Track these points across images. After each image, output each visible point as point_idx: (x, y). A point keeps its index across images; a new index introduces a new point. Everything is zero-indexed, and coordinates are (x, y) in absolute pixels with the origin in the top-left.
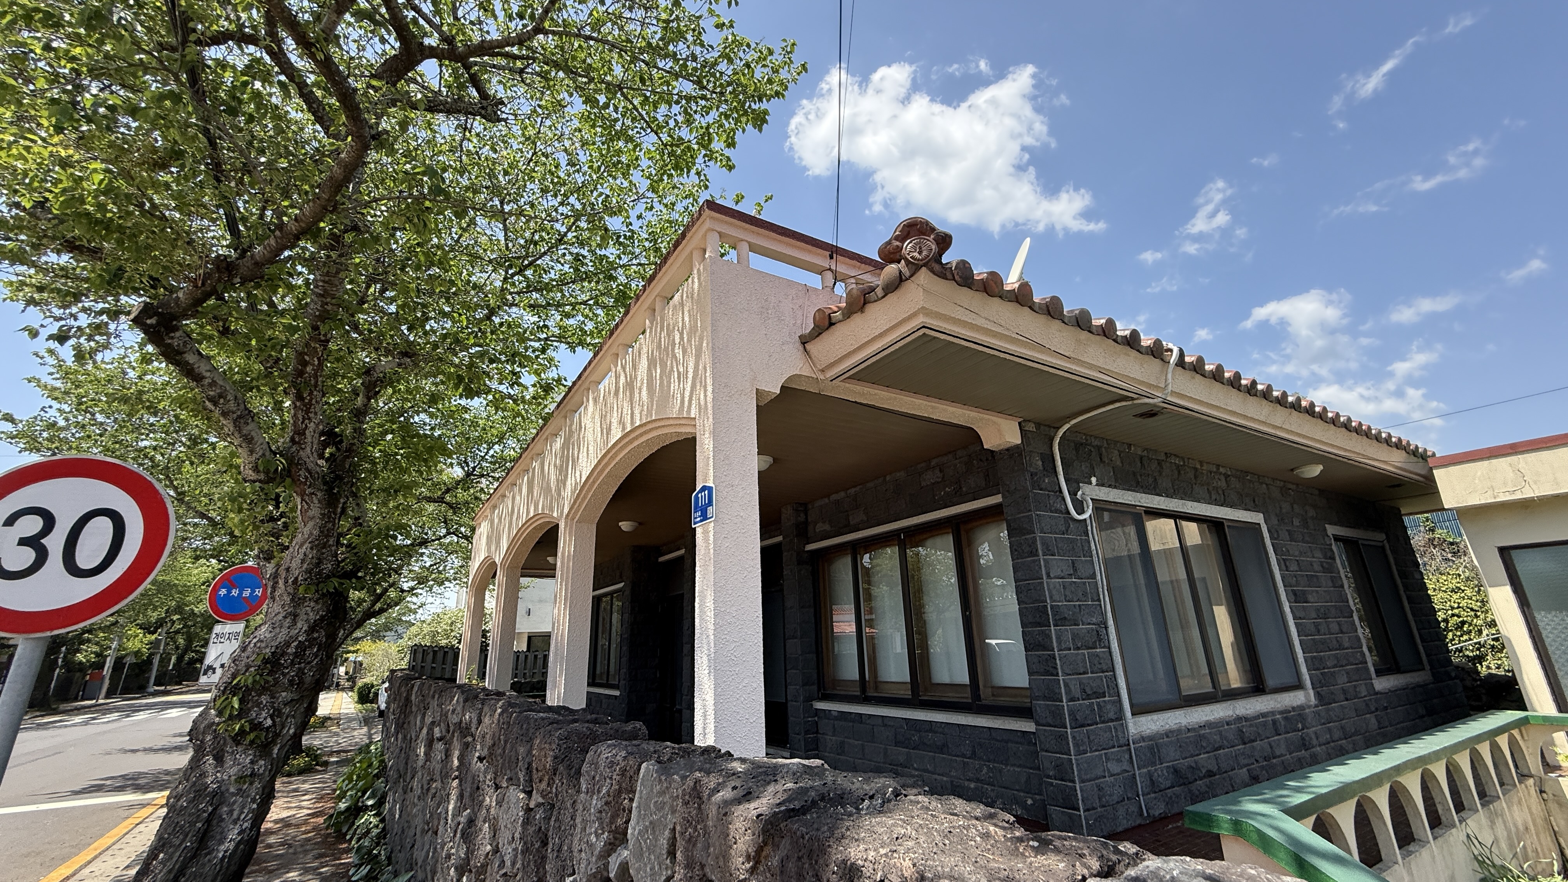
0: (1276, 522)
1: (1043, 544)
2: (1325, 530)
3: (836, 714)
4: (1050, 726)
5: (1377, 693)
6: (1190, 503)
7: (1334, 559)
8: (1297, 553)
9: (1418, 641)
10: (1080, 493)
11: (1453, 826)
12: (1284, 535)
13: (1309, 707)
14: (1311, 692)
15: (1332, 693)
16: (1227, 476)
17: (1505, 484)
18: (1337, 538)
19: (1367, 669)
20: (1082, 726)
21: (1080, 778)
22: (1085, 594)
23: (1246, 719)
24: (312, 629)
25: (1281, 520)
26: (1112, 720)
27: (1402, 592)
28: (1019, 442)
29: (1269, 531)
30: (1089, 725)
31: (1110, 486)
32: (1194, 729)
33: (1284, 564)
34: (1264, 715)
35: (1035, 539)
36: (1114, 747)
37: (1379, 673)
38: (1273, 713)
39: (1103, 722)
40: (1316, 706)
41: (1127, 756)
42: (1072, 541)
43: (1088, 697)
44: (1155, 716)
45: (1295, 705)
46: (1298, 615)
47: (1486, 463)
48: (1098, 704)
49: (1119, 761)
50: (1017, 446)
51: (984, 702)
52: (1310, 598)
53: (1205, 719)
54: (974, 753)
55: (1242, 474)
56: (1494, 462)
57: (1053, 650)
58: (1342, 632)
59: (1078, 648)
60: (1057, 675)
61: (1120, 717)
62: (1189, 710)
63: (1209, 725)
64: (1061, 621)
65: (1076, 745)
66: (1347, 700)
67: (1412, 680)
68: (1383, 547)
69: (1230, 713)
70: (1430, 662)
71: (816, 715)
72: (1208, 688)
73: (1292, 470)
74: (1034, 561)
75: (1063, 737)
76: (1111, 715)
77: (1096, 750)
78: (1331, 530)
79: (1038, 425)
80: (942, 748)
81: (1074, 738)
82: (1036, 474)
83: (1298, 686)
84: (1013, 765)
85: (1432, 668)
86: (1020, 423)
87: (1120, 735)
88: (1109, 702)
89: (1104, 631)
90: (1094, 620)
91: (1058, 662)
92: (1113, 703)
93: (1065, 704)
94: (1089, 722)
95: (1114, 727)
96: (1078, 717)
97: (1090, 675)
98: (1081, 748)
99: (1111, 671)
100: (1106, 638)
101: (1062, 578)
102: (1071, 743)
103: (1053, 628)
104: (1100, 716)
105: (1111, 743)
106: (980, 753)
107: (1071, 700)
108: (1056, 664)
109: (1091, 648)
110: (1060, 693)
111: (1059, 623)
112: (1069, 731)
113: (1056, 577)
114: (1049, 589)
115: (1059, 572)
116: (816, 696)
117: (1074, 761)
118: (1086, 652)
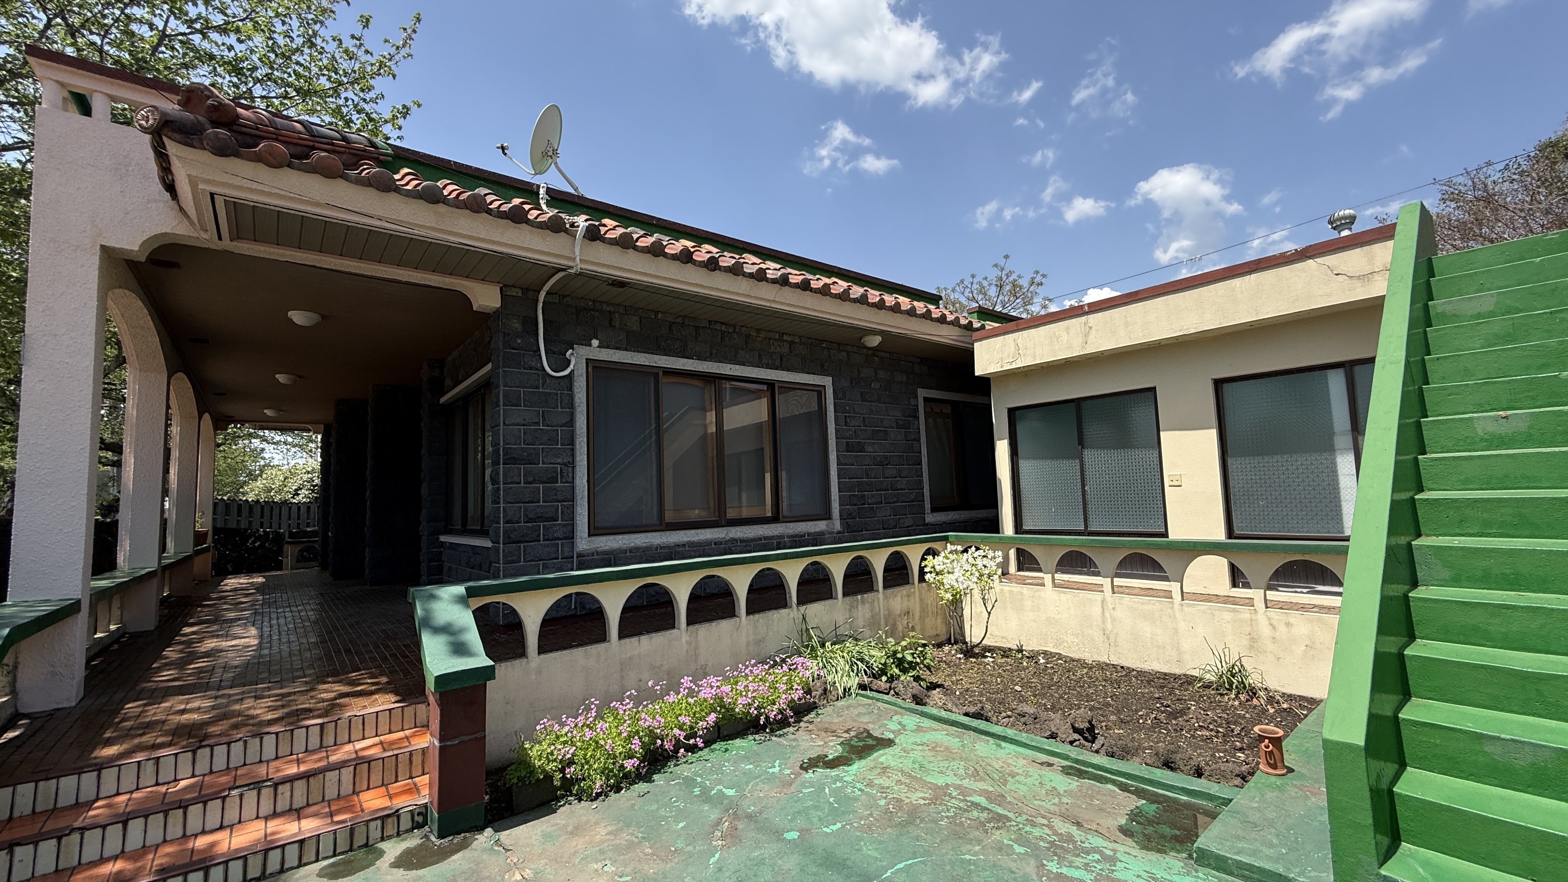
0: (848, 385)
1: (505, 396)
2: (915, 393)
3: (448, 544)
5: (927, 525)
7: (916, 417)
8: (866, 412)
10: (570, 351)
12: (854, 395)
13: (831, 533)
14: (838, 522)
16: (792, 343)
18: (929, 399)
19: (921, 506)
20: (518, 542)
22: (553, 440)
25: (856, 383)
26: (560, 539)
28: (498, 305)
29: (835, 392)
30: (526, 542)
31: (617, 348)
33: (843, 422)
35: (500, 391)
36: (557, 558)
37: (934, 510)
39: (548, 540)
40: (838, 532)
41: (570, 565)
42: (547, 395)
43: (533, 520)
44: (620, 537)
46: (847, 461)
48: (545, 526)
50: (498, 310)
52: (869, 449)
53: (686, 540)
55: (816, 342)
56: (1007, 337)
57: (499, 483)
58: (901, 477)
59: (530, 482)
60: (499, 503)
61: (570, 536)
62: (670, 533)
65: (505, 556)
66: (884, 529)
71: (442, 546)
72: (708, 517)
73: (861, 339)
74: (497, 411)
76: (559, 534)
77: (532, 561)
78: (922, 393)
81: (504, 551)
82: (509, 334)
83: (827, 516)
86: (501, 289)
87: (566, 549)
88: (559, 524)
89: (570, 469)
90: (559, 461)
91: (502, 492)
92: (564, 526)
93: (502, 525)
94: (527, 539)
95: (562, 544)
96: (512, 536)
97: (541, 503)
98: (510, 559)
99: (569, 501)
100: (570, 475)
101: (524, 425)
102: (501, 555)
103: (502, 466)
104: (544, 535)
105: (553, 555)
107: (508, 522)
108: (500, 495)
109: (548, 483)
110: (499, 517)
111: (509, 462)
112: (501, 545)
113: (514, 425)
114: (503, 434)
115: (519, 420)
116: (443, 531)
117: (501, 568)
118: (541, 486)
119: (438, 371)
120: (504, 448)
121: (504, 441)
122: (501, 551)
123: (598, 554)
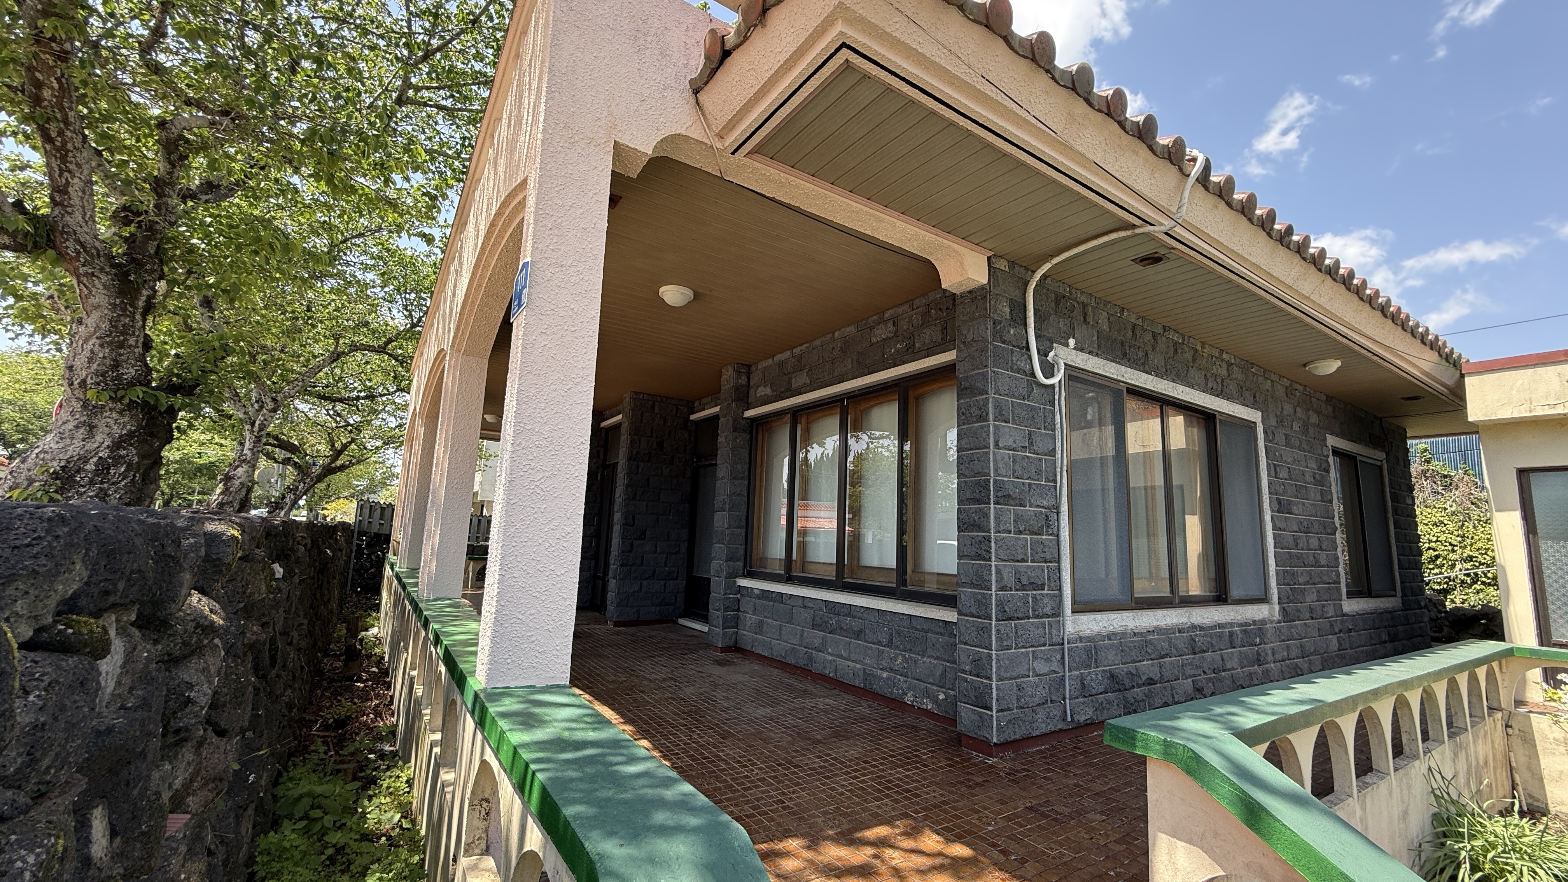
0: (1274, 424)
1: (996, 407)
2: (1325, 439)
3: (757, 592)
4: (973, 616)
5: (1344, 615)
6: (1182, 388)
7: (1327, 471)
8: (1290, 460)
9: (1396, 567)
10: (1051, 354)
11: (1416, 757)
12: (1280, 438)
13: (1271, 622)
14: (1277, 607)
15: (1298, 611)
16: (1229, 364)
17: (1547, 397)
18: (1336, 452)
19: (1339, 590)
20: (1010, 619)
21: (998, 675)
22: (1038, 472)
23: (1202, 628)
24: (117, 445)
25: (1280, 422)
26: (1048, 616)
27: (1390, 515)
28: (985, 281)
29: (1265, 432)
30: (1018, 619)
31: (1090, 353)
32: (1141, 634)
33: (1273, 470)
34: (1221, 626)
35: (987, 399)
36: (1045, 645)
37: (1350, 595)
38: (1231, 625)
39: (1036, 617)
40: (1279, 622)
41: (1058, 656)
42: (1033, 409)
43: (1023, 588)
44: (1099, 616)
45: (1257, 618)
46: (1278, 524)
47: (1530, 371)
48: (1034, 598)
49: (1048, 660)
50: (982, 288)
51: (910, 588)
52: (1295, 509)
53: (1155, 624)
54: (891, 641)
55: (1247, 364)
56: (1541, 370)
57: (989, 531)
58: (1321, 549)
59: (1020, 532)
60: (990, 559)
61: (1057, 613)
62: (1139, 612)
63: (1158, 630)
64: (1004, 498)
65: (1000, 639)
66: (1312, 618)
67: (1382, 605)
68: (1381, 468)
69: (1185, 620)
70: (1403, 589)
71: (739, 592)
72: (1165, 592)
73: (1305, 365)
74: (982, 427)
75: (986, 630)
76: (1048, 610)
77: (1023, 647)
78: (1332, 441)
79: (1012, 264)
80: (858, 634)
81: (998, 631)
82: (1000, 322)
83: (1264, 599)
84: (932, 657)
85: (1404, 595)
86: (989, 259)
87: (1054, 632)
88: (1047, 595)
89: (1055, 516)
90: (1045, 503)
91: (993, 544)
92: (1052, 597)
93: (994, 594)
94: (1019, 615)
95: (1049, 624)
96: (1005, 608)
97: (1030, 563)
98: (1005, 643)
99: (1055, 562)
100: (1056, 524)
101: (1013, 450)
102: (994, 638)
103: (992, 506)
104: (1033, 610)
105: (1042, 640)
106: (897, 642)
107: (1002, 589)
108: (990, 547)
109: (1036, 534)
110: (990, 581)
111: (1001, 501)
112: (994, 623)
113: (1005, 448)
114: (995, 460)
115: (1010, 442)
116: (741, 573)
117: (994, 657)
118: (1029, 537)
119: (744, 377)
120: (995, 482)
121: (996, 470)
122: (993, 631)
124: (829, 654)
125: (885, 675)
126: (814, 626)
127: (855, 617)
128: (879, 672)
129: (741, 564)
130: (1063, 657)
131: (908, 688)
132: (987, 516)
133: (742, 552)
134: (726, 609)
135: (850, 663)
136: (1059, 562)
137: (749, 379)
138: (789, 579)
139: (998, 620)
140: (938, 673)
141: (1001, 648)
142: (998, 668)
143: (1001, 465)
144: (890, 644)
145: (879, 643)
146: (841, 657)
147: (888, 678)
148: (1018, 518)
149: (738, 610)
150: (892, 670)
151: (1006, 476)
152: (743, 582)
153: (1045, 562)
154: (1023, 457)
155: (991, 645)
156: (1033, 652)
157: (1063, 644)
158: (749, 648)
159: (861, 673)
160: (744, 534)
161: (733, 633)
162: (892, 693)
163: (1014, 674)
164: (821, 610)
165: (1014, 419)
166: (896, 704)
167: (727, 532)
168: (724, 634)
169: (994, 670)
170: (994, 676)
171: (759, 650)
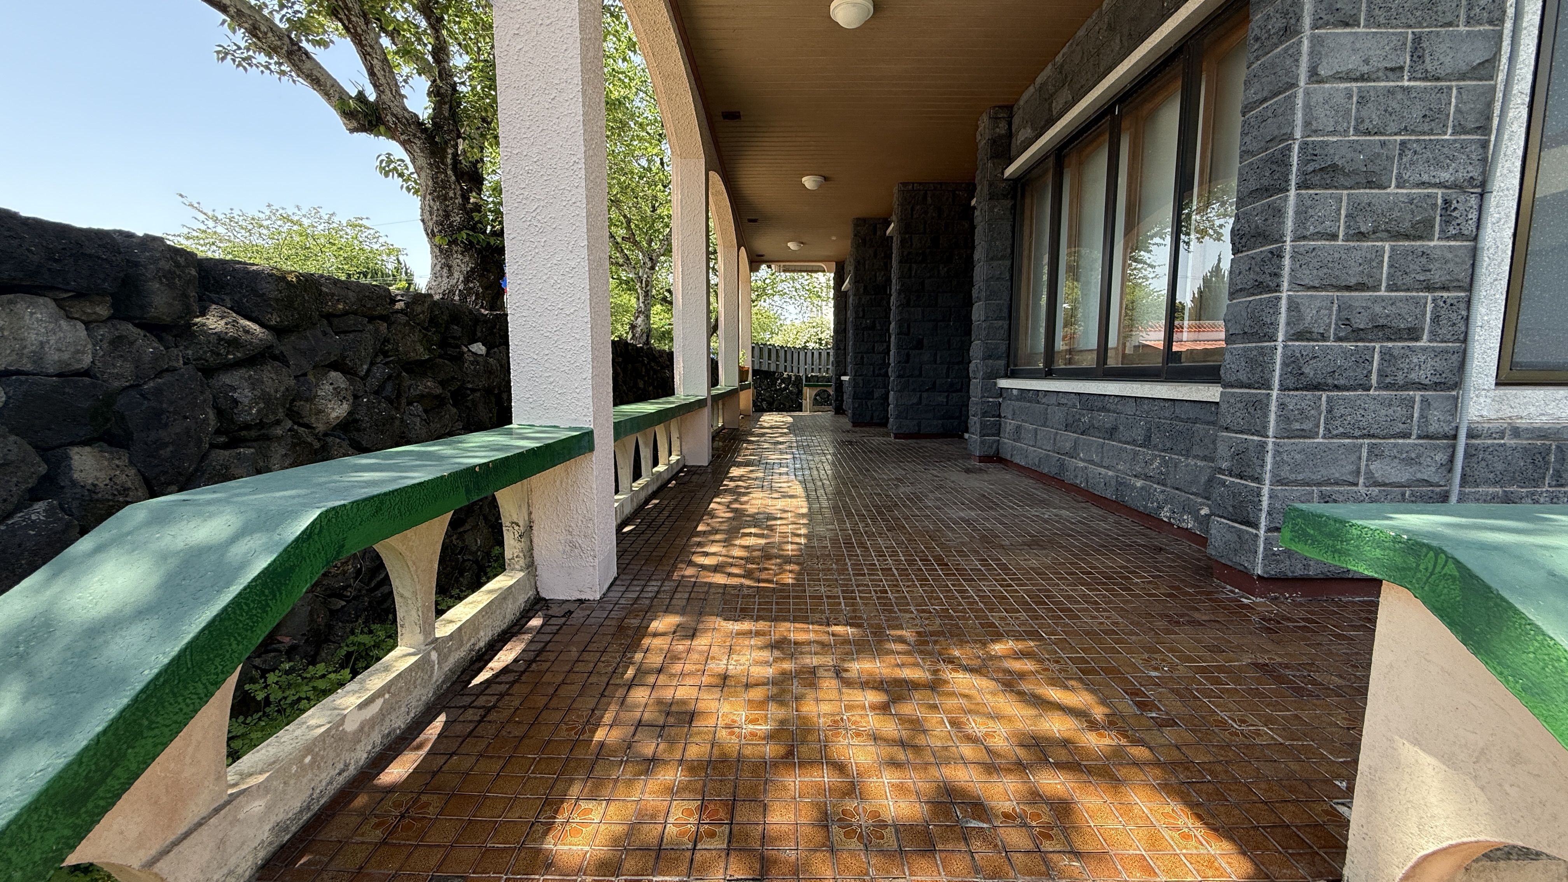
3: (1015, 392)
4: (1242, 386)
20: (1317, 387)
21: (1274, 475)
22: (1436, 117)
26: (1423, 387)
30: (1337, 387)
36: (1406, 435)
39: (1387, 387)
41: (1441, 457)
43: (1357, 334)
48: (1387, 353)
49: (1411, 462)
54: (1148, 438)
57: (1280, 239)
59: (1362, 236)
60: (1276, 288)
61: (1451, 382)
64: (1326, 176)
65: (1287, 420)
71: (1001, 395)
75: (1256, 405)
76: (1422, 375)
77: (1345, 435)
80: (1111, 433)
81: (1281, 407)
84: (1196, 457)
87: (1435, 416)
88: (1424, 349)
89: (1473, 201)
90: (1445, 176)
91: (1287, 262)
92: (1437, 353)
93: (1280, 346)
94: (1342, 382)
95: (1424, 400)
96: (1307, 370)
97: (1383, 293)
98: (1297, 426)
99: (1460, 288)
100: (1474, 215)
101: (1362, 78)
102: (1272, 417)
103: (1292, 193)
104: (1382, 374)
105: (1400, 427)
106: (1155, 440)
107: (1299, 336)
108: (1280, 267)
109: (1407, 237)
110: (1274, 325)
111: (1316, 179)
112: (1275, 393)
113: (1339, 77)
114: (1307, 107)
115: (1353, 63)
116: (1002, 373)
117: (1270, 447)
118: (1387, 246)
119: (1003, 125)
120: (1304, 146)
121: (1307, 124)
122: (1273, 407)
123: (1516, 432)
124: (1081, 460)
125: (1139, 484)
126: (1067, 427)
127: (1109, 411)
128: (1133, 480)
129: (1002, 363)
130: (1452, 460)
131: (1166, 501)
132: (1278, 213)
133: (1003, 348)
134: (985, 414)
135: (1103, 471)
136: (1470, 286)
137: (1010, 124)
138: (1049, 373)
139: (1283, 388)
140: (1203, 479)
141: (1286, 433)
142: (1277, 464)
143: (1320, 112)
144: (1147, 442)
145: (1134, 442)
146: (1092, 462)
147: (1142, 488)
148: (1357, 210)
149: (999, 416)
150: (1147, 477)
151: (1334, 133)
152: (1003, 383)
153: (1429, 288)
154: (1391, 92)
155: (1265, 427)
156: (1372, 447)
157: (1455, 437)
158: (1008, 458)
159: (1113, 483)
160: (1006, 326)
161: (995, 441)
162: (1146, 507)
163: (1317, 477)
164: (1074, 406)
165: (1370, 16)
166: (1150, 520)
167: (984, 325)
168: (982, 442)
169: (1269, 467)
170: (1267, 477)
171: (1017, 460)
